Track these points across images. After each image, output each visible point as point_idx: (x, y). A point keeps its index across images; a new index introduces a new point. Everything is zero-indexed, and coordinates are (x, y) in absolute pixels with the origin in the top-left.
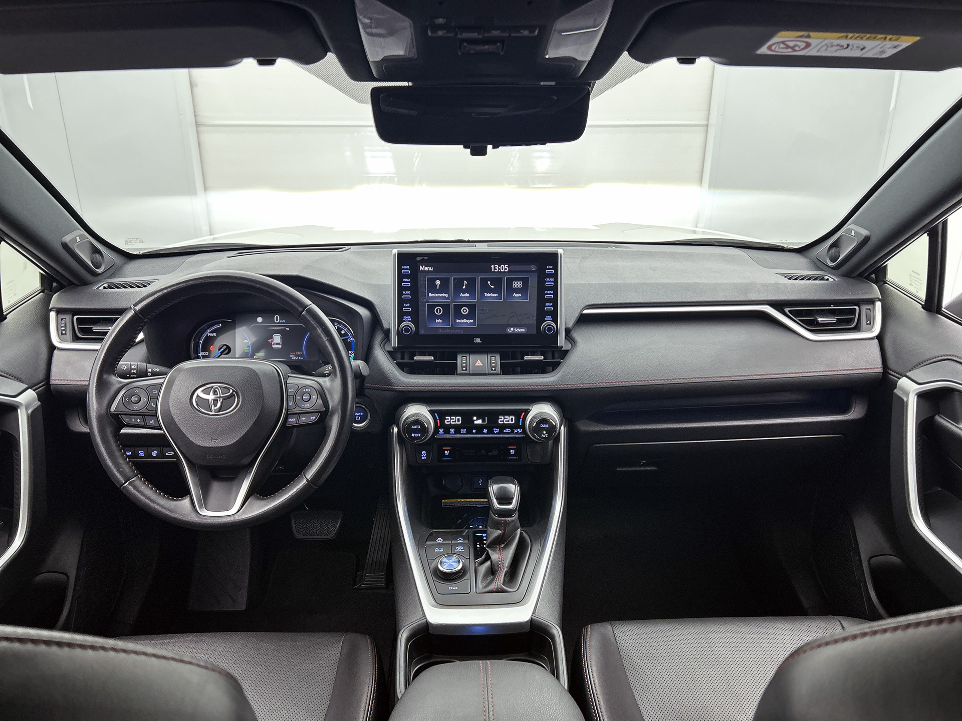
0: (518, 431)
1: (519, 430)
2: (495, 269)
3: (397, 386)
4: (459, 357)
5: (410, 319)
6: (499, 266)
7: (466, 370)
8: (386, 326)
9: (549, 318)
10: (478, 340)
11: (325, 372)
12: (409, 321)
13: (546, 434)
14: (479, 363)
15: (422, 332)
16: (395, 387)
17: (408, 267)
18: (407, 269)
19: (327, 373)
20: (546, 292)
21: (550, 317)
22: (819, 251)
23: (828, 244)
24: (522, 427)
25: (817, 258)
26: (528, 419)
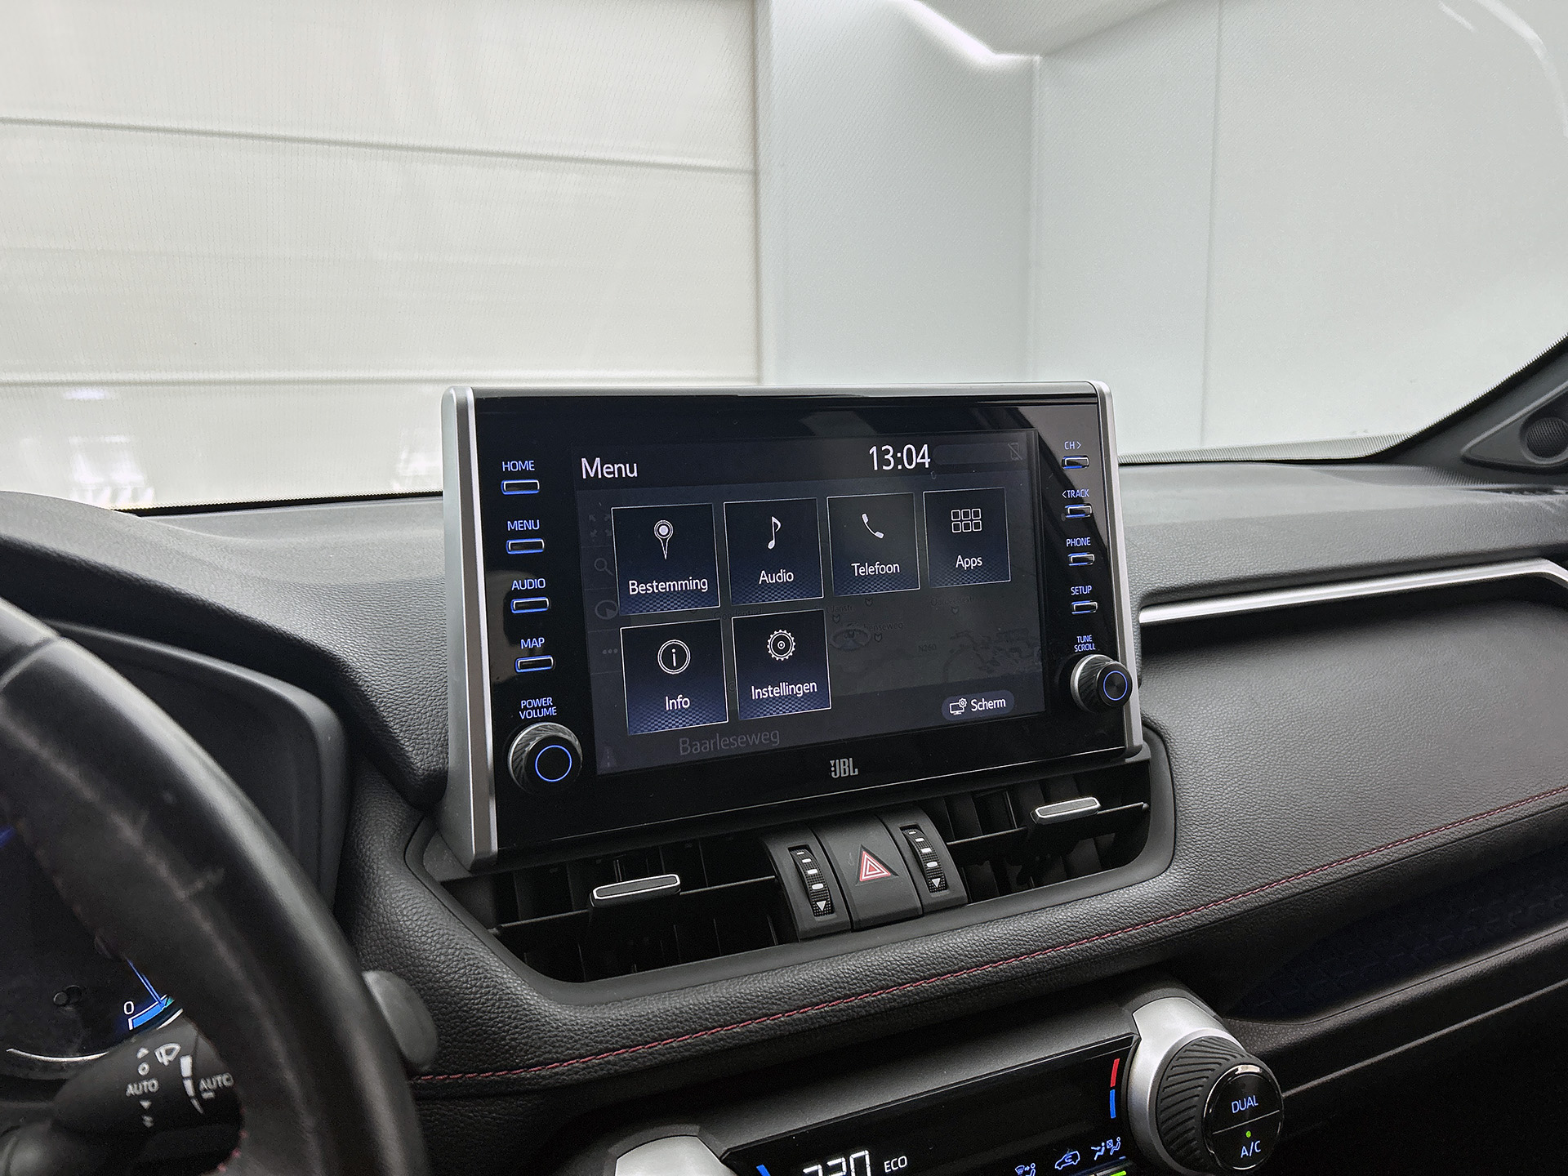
0: (1107, 1151)
1: (1110, 1142)
2: (883, 462)
3: (545, 1064)
4: (782, 856)
5: (553, 711)
6: (898, 449)
7: (831, 909)
8: (420, 759)
9: (1085, 641)
10: (843, 768)
11: (131, 1090)
12: (547, 718)
13: (1253, 1139)
14: (871, 870)
15: (607, 764)
16: (533, 1071)
17: (529, 465)
18: (524, 474)
19: (146, 1096)
20: (1069, 542)
21: (1089, 638)
22: (1474, 442)
23: (1518, 415)
24: (1123, 1125)
25: (1467, 461)
26: (1146, 1067)
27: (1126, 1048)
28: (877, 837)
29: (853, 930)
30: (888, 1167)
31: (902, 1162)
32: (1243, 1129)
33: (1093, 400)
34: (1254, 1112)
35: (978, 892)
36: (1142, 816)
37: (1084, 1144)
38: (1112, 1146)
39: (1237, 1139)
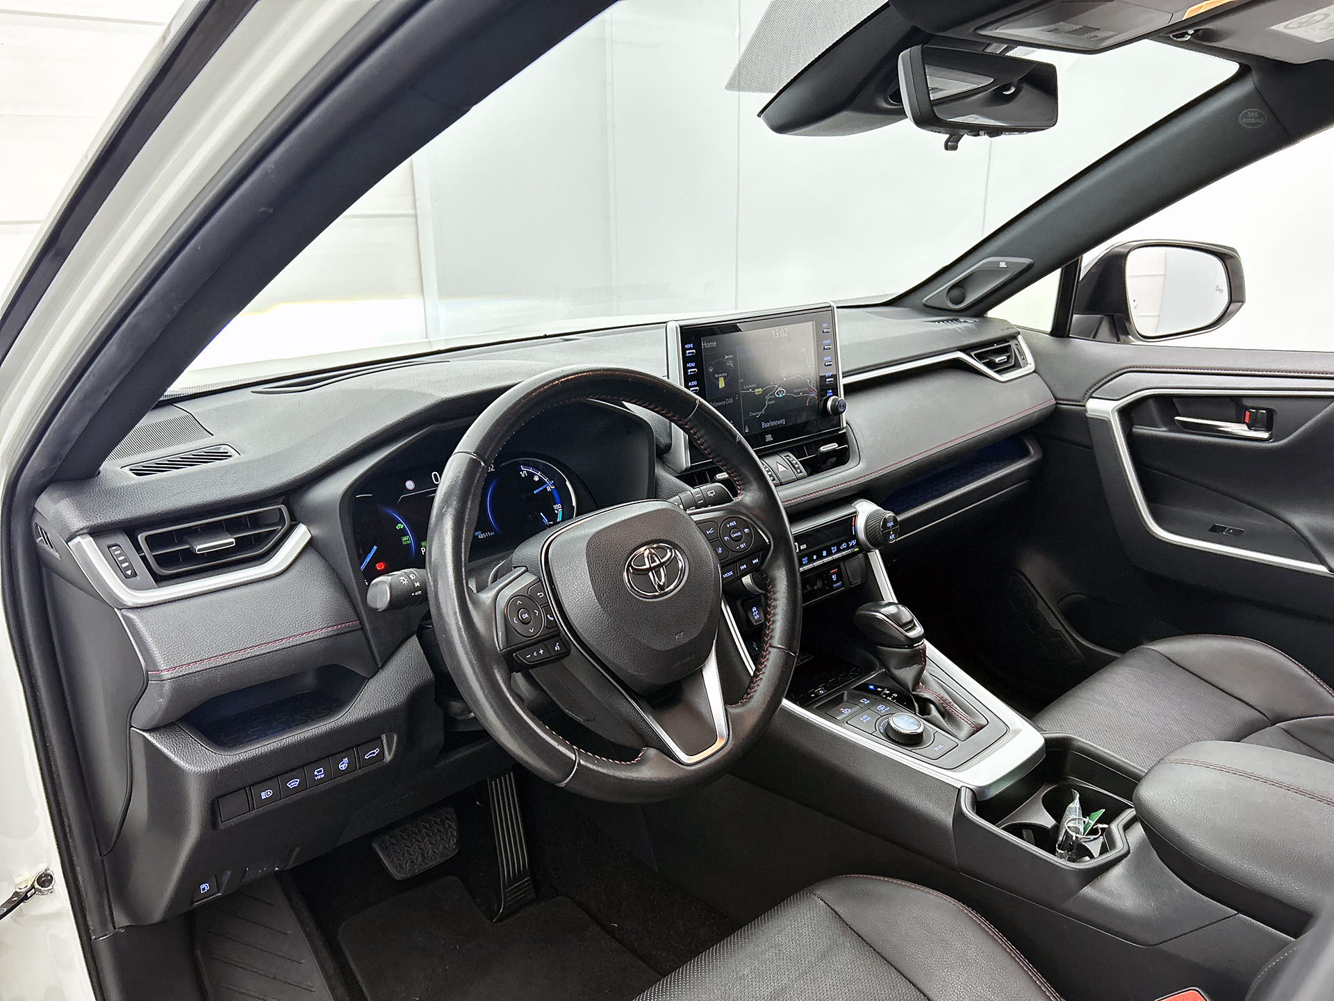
7: (775, 479)
9: (830, 392)
10: (769, 437)
14: (781, 468)
18: (691, 349)
22: (928, 297)
23: (946, 286)
24: (855, 537)
25: (925, 305)
26: (860, 524)
27: (855, 514)
28: (778, 458)
29: (781, 485)
30: (802, 547)
31: (805, 546)
32: (890, 532)
33: (830, 308)
34: (893, 526)
35: (810, 474)
36: (847, 450)
37: (847, 541)
38: (854, 542)
39: (889, 534)
